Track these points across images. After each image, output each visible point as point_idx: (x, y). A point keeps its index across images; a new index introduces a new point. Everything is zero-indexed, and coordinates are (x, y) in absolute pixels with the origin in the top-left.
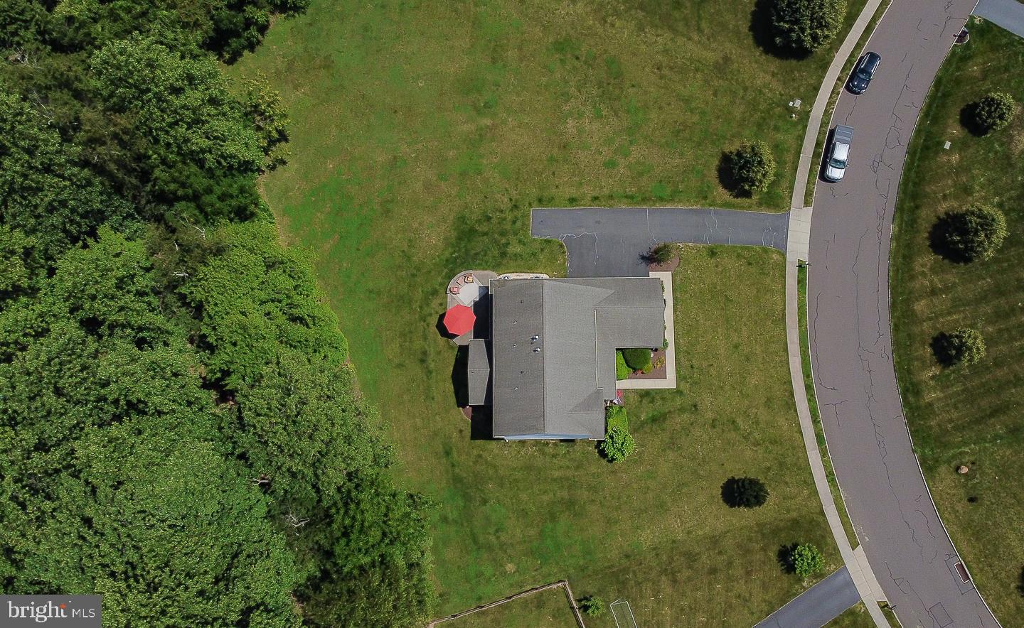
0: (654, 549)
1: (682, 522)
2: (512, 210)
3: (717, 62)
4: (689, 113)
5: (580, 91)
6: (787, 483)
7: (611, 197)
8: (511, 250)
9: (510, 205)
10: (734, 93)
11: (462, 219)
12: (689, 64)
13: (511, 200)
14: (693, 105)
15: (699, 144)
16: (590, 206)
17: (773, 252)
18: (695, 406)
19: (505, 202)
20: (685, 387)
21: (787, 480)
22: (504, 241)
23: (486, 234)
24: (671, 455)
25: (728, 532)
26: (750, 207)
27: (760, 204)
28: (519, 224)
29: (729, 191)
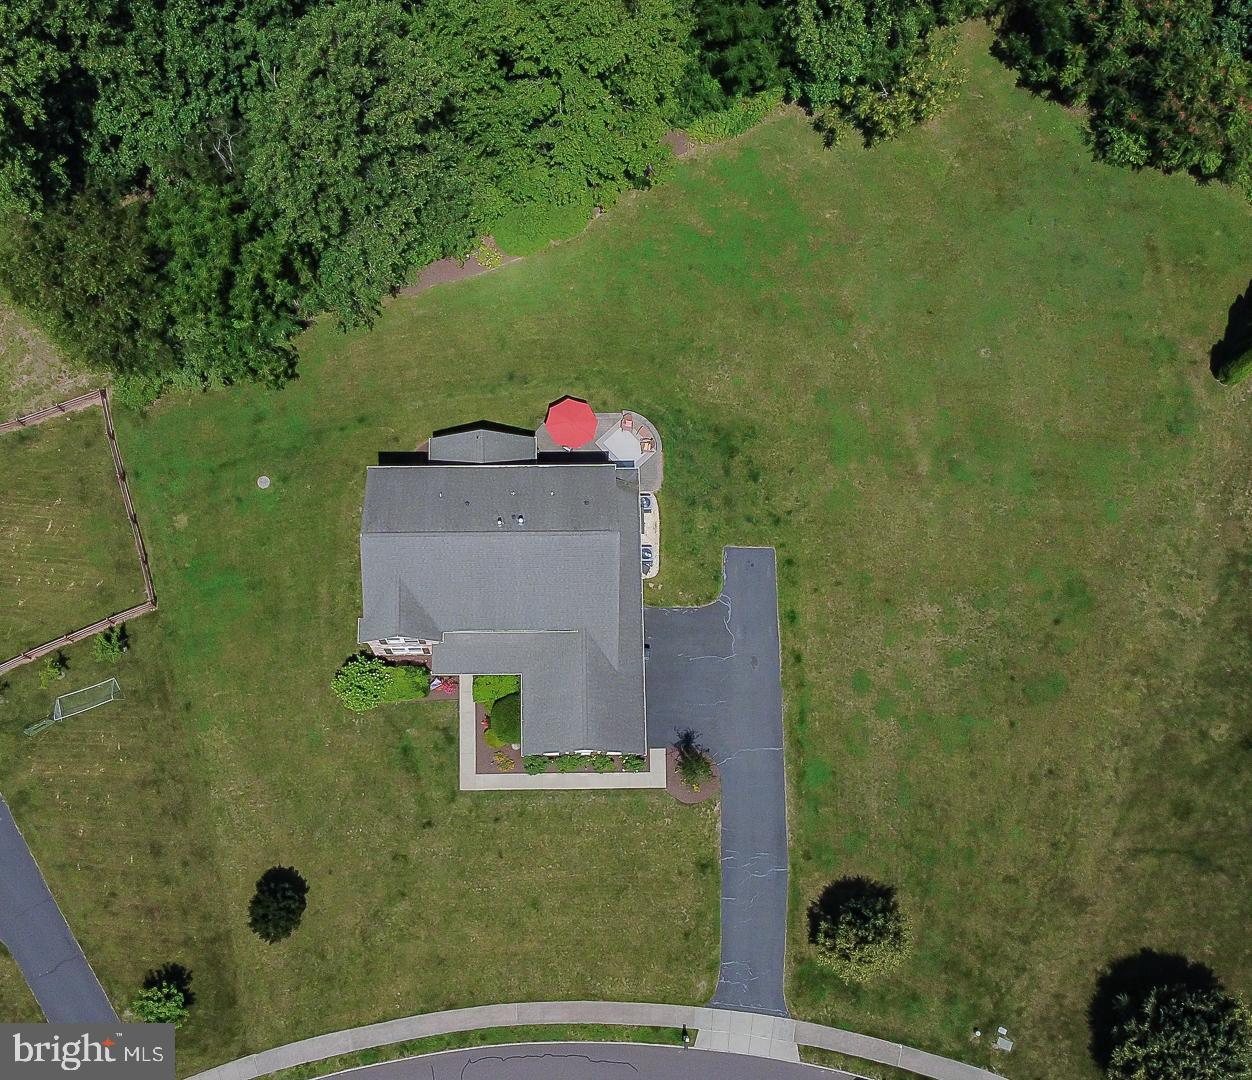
0: (197, 751)
1: (237, 799)
2: (770, 514)
3: (1073, 886)
4: (967, 828)
5: (994, 625)
6: (298, 988)
7: (801, 685)
8: (700, 513)
9: (779, 512)
10: (1014, 916)
11: (751, 433)
12: (1067, 829)
13: (789, 513)
14: (984, 837)
15: (908, 847)
16: (784, 648)
17: (710, 982)
18: (429, 824)
19: (783, 503)
20: (462, 806)
21: (303, 991)
22: (715, 502)
23: (727, 471)
24: (348, 778)
25: (219, 879)
26: (795, 941)
27: (800, 960)
28: (747, 527)
29: (821, 901)
